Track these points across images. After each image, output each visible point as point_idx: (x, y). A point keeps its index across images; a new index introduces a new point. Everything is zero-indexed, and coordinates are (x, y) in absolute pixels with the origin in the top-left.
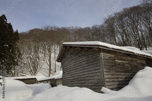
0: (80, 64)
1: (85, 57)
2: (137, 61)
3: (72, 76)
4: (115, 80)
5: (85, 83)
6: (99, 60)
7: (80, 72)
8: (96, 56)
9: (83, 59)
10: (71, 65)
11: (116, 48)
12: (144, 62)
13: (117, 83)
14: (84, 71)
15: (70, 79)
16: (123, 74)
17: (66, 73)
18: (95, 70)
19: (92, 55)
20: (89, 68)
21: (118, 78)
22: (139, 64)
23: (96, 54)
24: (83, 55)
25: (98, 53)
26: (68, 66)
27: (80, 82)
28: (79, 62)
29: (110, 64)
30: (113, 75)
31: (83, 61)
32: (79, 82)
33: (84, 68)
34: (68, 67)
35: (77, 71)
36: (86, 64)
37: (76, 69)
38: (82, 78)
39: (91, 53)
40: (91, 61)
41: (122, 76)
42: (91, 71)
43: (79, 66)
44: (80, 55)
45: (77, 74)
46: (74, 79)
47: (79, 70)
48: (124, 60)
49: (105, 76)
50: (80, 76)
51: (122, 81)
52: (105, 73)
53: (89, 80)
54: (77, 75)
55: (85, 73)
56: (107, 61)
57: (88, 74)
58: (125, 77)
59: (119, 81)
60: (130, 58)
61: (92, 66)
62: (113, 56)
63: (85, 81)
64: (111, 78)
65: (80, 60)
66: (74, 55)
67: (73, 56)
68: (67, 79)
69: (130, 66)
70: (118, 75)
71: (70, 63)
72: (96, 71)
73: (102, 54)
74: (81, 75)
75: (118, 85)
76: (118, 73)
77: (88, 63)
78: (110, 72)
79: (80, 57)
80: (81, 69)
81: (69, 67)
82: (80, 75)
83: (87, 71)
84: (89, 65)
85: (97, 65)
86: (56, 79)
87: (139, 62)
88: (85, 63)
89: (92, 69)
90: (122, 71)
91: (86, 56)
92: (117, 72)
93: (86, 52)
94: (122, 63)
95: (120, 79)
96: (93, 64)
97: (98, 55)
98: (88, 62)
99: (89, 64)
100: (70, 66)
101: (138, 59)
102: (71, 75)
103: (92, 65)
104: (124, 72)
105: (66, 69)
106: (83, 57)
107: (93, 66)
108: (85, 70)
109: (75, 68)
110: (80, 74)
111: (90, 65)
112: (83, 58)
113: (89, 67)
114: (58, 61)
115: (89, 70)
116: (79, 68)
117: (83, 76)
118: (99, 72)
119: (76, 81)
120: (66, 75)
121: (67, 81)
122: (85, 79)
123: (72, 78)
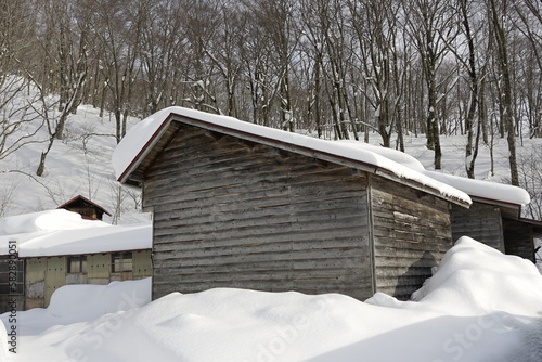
0: (268, 212)
1: (297, 190)
2: (433, 214)
3: (220, 252)
4: (393, 273)
5: (287, 280)
6: (357, 210)
7: (268, 240)
8: (348, 194)
9: (287, 197)
10: (214, 209)
11: (408, 177)
12: (446, 218)
13: (395, 282)
14: (285, 238)
15: (201, 262)
16: (406, 255)
17: (178, 239)
18: (337, 239)
19: (330, 189)
20: (313, 231)
21: (397, 268)
22: (436, 223)
23: (347, 188)
24: (285, 180)
26: (195, 212)
27: (264, 277)
28: (261, 203)
29: (385, 225)
30: (389, 258)
31: (285, 201)
32: (256, 277)
33: (289, 229)
34: (188, 213)
35: (246, 237)
36: (299, 214)
37: (243, 228)
38: (277, 265)
39: (322, 179)
40: (321, 207)
41: (406, 261)
42: (321, 241)
43: (260, 218)
44: (270, 178)
45: (249, 246)
46: (228, 265)
47: (259, 232)
48: (410, 212)
50: (266, 257)
51: (403, 276)
53: (310, 270)
54: (249, 250)
55: (295, 247)
56: (380, 214)
57: (308, 251)
58: (409, 264)
59: (400, 277)
60: (421, 206)
61: (326, 226)
62: (390, 197)
63: (290, 275)
64: (384, 267)
65: (268, 198)
66: (233, 170)
67: (229, 174)
68: (183, 264)
69: (421, 231)
70: (397, 258)
71: (207, 202)
72: (345, 245)
74: (270, 253)
75: (397, 287)
76: (398, 254)
77: (309, 213)
78: (384, 247)
79: (267, 185)
80: (274, 230)
81: (196, 216)
82: (264, 253)
83: (304, 242)
84: (312, 222)
85: (350, 225)
86: (25, 259)
87: (437, 217)
88: (297, 210)
89: (328, 235)
90: (406, 245)
91: (302, 186)
92: (396, 249)
93: (301, 170)
94: (407, 220)
95: (402, 272)
96: (335, 221)
97: (356, 194)
98: (311, 209)
99: (315, 217)
100: (205, 211)
101: (438, 208)
102: (208, 249)
103: (327, 221)
104: (410, 250)
105: (181, 223)
106: (285, 188)
107: (332, 226)
108: (295, 237)
109: (235, 225)
110: (265, 249)
111: (321, 222)
112: (285, 193)
113: (311, 227)
115: (313, 236)
116: (259, 227)
117: (280, 257)
118: (358, 247)
119: (244, 273)
120: (175, 247)
121: (184, 271)
122: (289, 265)
123: (220, 261)
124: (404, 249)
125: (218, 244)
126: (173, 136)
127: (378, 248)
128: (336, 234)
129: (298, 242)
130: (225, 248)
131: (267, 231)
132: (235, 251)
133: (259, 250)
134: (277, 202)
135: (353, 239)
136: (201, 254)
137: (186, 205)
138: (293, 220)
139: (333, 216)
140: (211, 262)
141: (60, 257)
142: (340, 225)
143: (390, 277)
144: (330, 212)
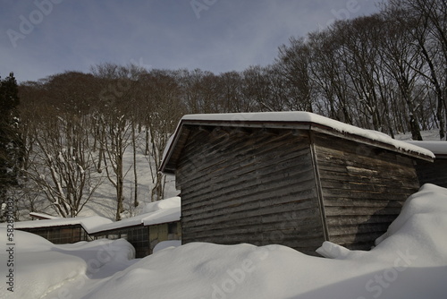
0: (243, 179)
1: (259, 158)
2: (397, 168)
3: (216, 214)
4: (351, 221)
5: (259, 233)
6: (305, 166)
7: (244, 201)
8: (296, 154)
9: (254, 165)
10: (211, 182)
12: (412, 172)
13: (355, 230)
14: (255, 198)
15: (207, 222)
16: (366, 204)
17: (194, 206)
18: (292, 194)
19: (282, 152)
20: (273, 190)
21: (356, 216)
22: (401, 176)
23: (295, 149)
24: (251, 152)
25: (303, 146)
26: (201, 186)
27: (243, 231)
28: (238, 173)
29: (336, 178)
30: (344, 208)
31: (252, 168)
32: (238, 231)
33: (257, 190)
34: (198, 187)
35: (231, 200)
36: (263, 177)
37: (228, 194)
38: (251, 220)
39: (276, 145)
40: (278, 169)
41: (366, 212)
42: (280, 197)
43: (238, 184)
44: (242, 152)
45: (232, 207)
46: (222, 223)
47: (238, 195)
48: (367, 167)
49: (328, 212)
50: (243, 215)
51: (365, 224)
52: (325, 203)
53: (274, 223)
54: (233, 210)
55: (262, 204)
56: (328, 168)
57: (271, 206)
58: (371, 212)
59: (360, 225)
60: (380, 161)
61: (282, 184)
62: (341, 154)
63: (260, 228)
64: (339, 216)
65: (242, 168)
66: (220, 151)
67: (218, 155)
68: (197, 224)
69: (383, 183)
70: (355, 207)
71: (207, 178)
72: (298, 198)
73: (316, 149)
74: (246, 211)
75: (357, 234)
76: (355, 203)
77: (269, 175)
78: (336, 198)
79: (240, 158)
80: (247, 192)
81: (202, 189)
82: (242, 211)
83: (268, 199)
84: (272, 182)
85: (300, 180)
86: (148, 226)
87: (401, 171)
88: (261, 174)
89: (285, 192)
90: (366, 195)
91: (263, 154)
92: (353, 199)
93: (261, 142)
94: (363, 173)
95: (361, 220)
96: (288, 178)
97: (302, 153)
98: (270, 171)
99: (274, 178)
100: (207, 184)
101: (400, 163)
102: (210, 212)
103: (283, 180)
104: (370, 200)
105: (195, 194)
106: (252, 158)
107: (287, 183)
108: (261, 196)
109: (224, 192)
110: (243, 208)
111: (278, 181)
112: (252, 162)
113: (272, 186)
114: (166, 171)
115: (273, 194)
116: (238, 191)
117: (252, 214)
118: (309, 200)
119: (231, 228)
120: (193, 212)
121: (198, 229)
122: (259, 220)
123: (216, 220)
124: (363, 199)
125: (215, 207)
126: (189, 136)
127: (327, 198)
128: (290, 190)
129: (263, 200)
130: (219, 210)
131: (243, 193)
132: (224, 211)
133: (239, 209)
134: (248, 170)
135: (303, 192)
136: (206, 216)
137: (197, 181)
138: (258, 182)
139: (286, 175)
140: (211, 221)
141: (163, 224)
142: (292, 182)
143: (346, 226)
144: (284, 171)
